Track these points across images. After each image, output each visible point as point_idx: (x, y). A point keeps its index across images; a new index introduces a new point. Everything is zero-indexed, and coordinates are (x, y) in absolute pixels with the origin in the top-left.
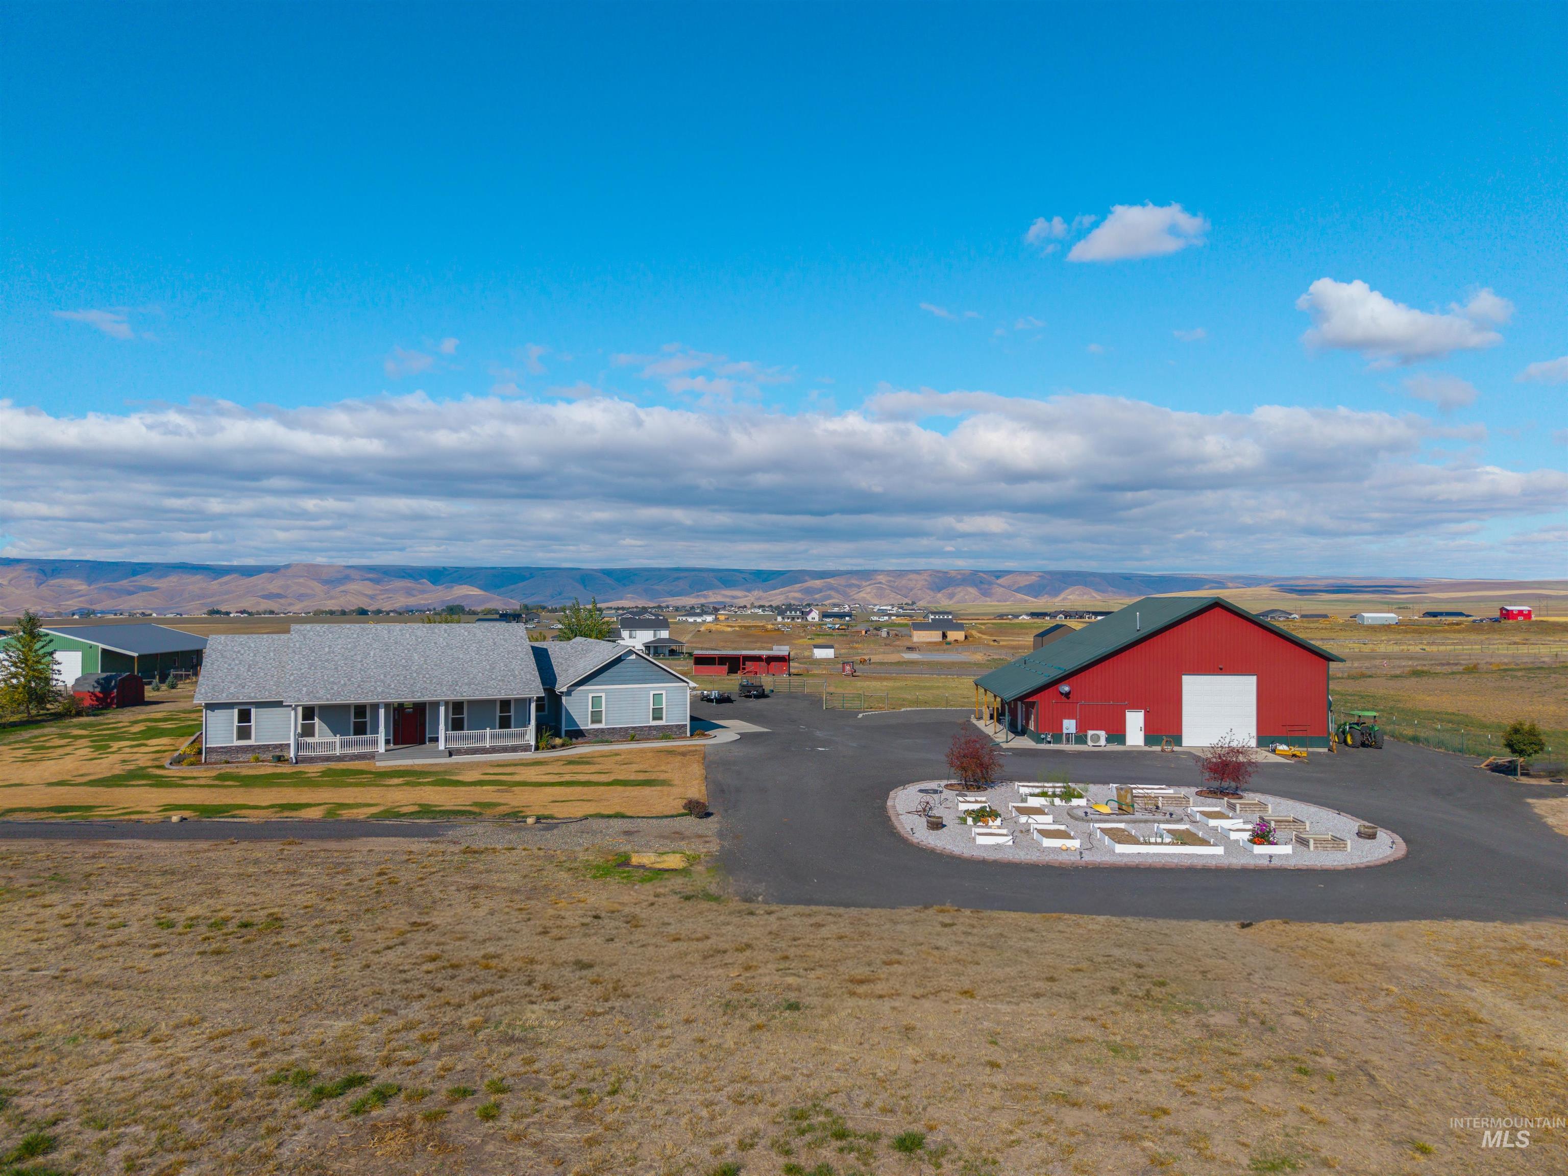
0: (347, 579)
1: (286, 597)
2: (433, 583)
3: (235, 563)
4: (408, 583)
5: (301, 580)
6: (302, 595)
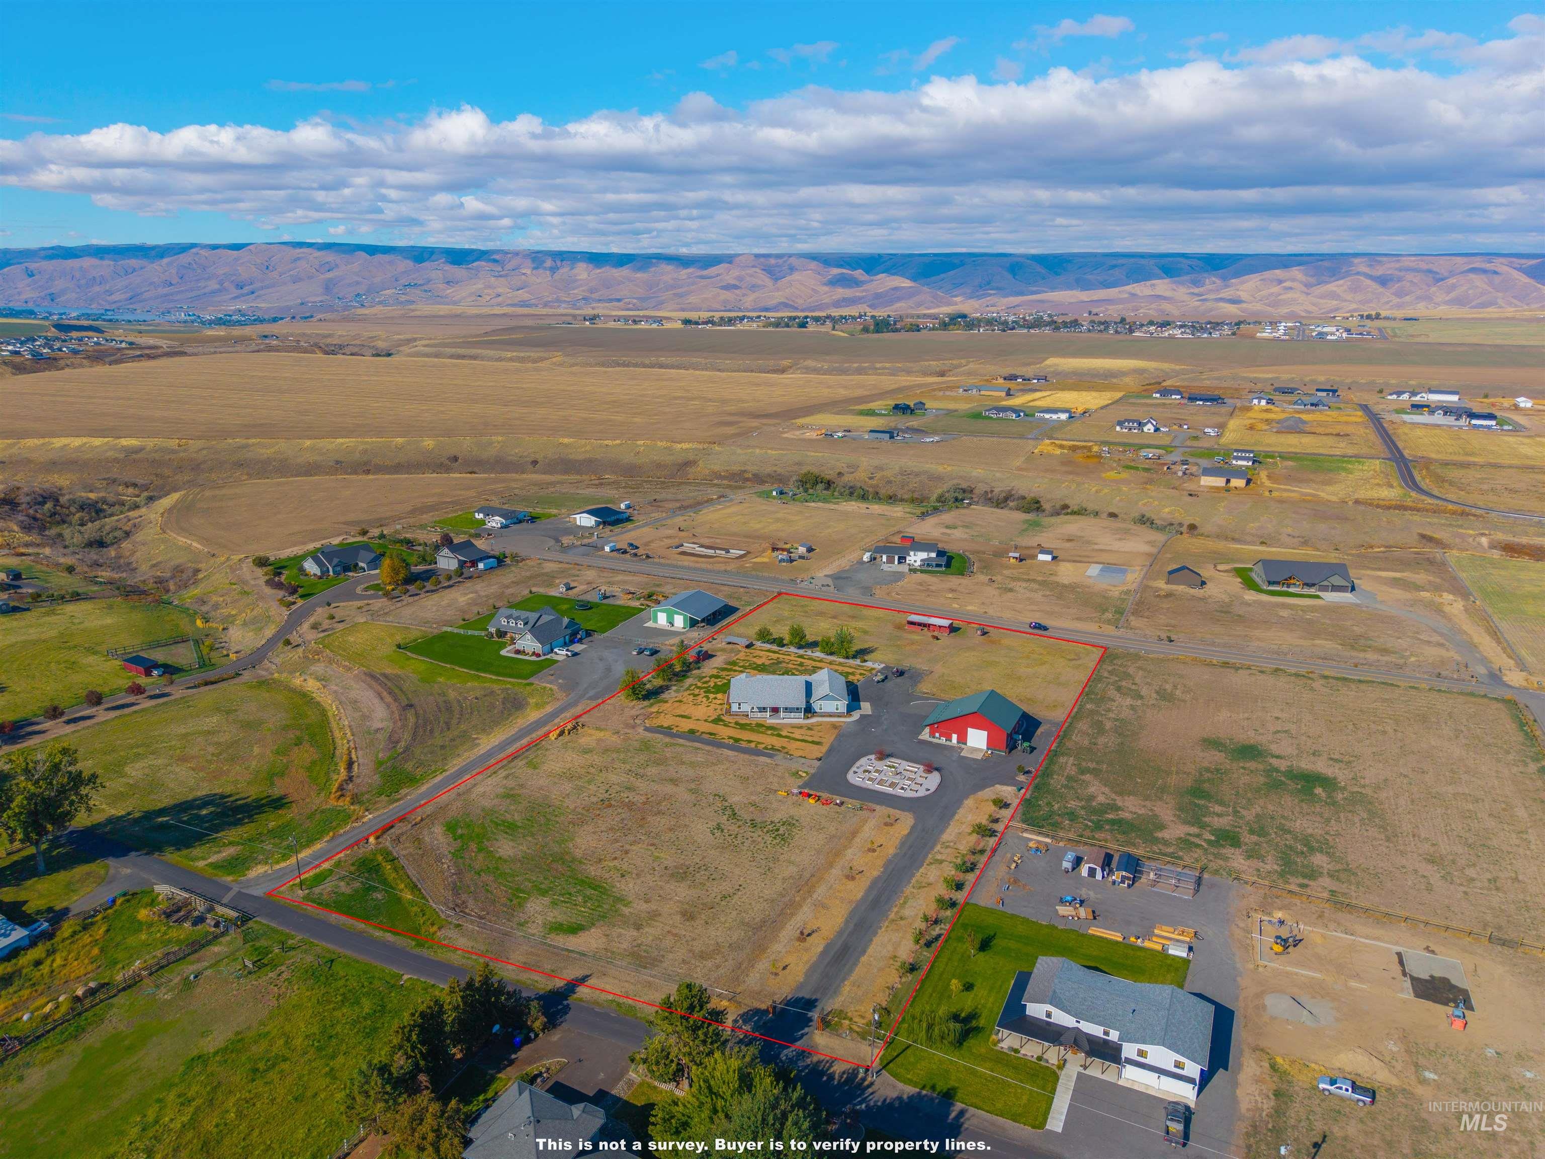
1: (741, 287)
5: (753, 271)
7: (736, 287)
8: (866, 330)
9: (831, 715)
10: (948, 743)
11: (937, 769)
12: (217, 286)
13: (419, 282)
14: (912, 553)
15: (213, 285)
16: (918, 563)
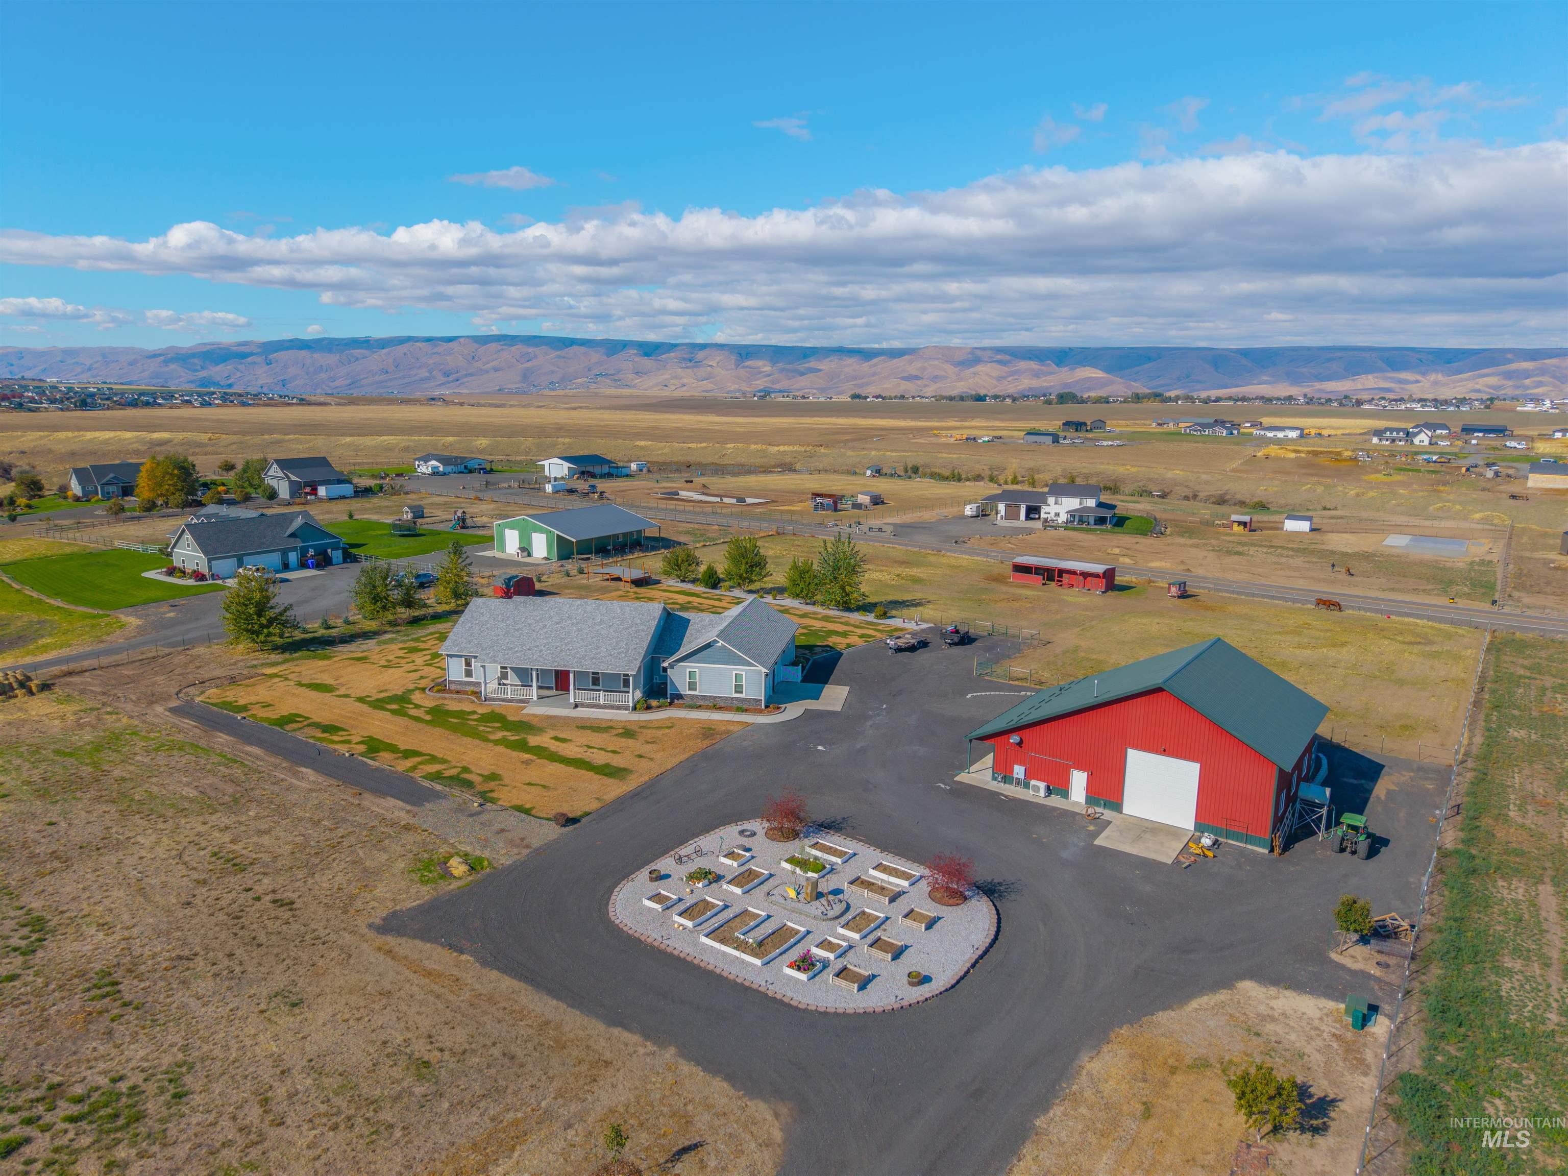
0: (977, 361)
1: (922, 378)
2: (1057, 365)
3: (884, 345)
4: (1033, 365)
5: (936, 362)
6: (936, 377)
7: (917, 378)
8: (1049, 402)
9: (717, 705)
10: (1055, 801)
11: (990, 891)
12: (427, 374)
13: (610, 372)
14: (1051, 500)
15: (424, 373)
16: (1063, 518)
